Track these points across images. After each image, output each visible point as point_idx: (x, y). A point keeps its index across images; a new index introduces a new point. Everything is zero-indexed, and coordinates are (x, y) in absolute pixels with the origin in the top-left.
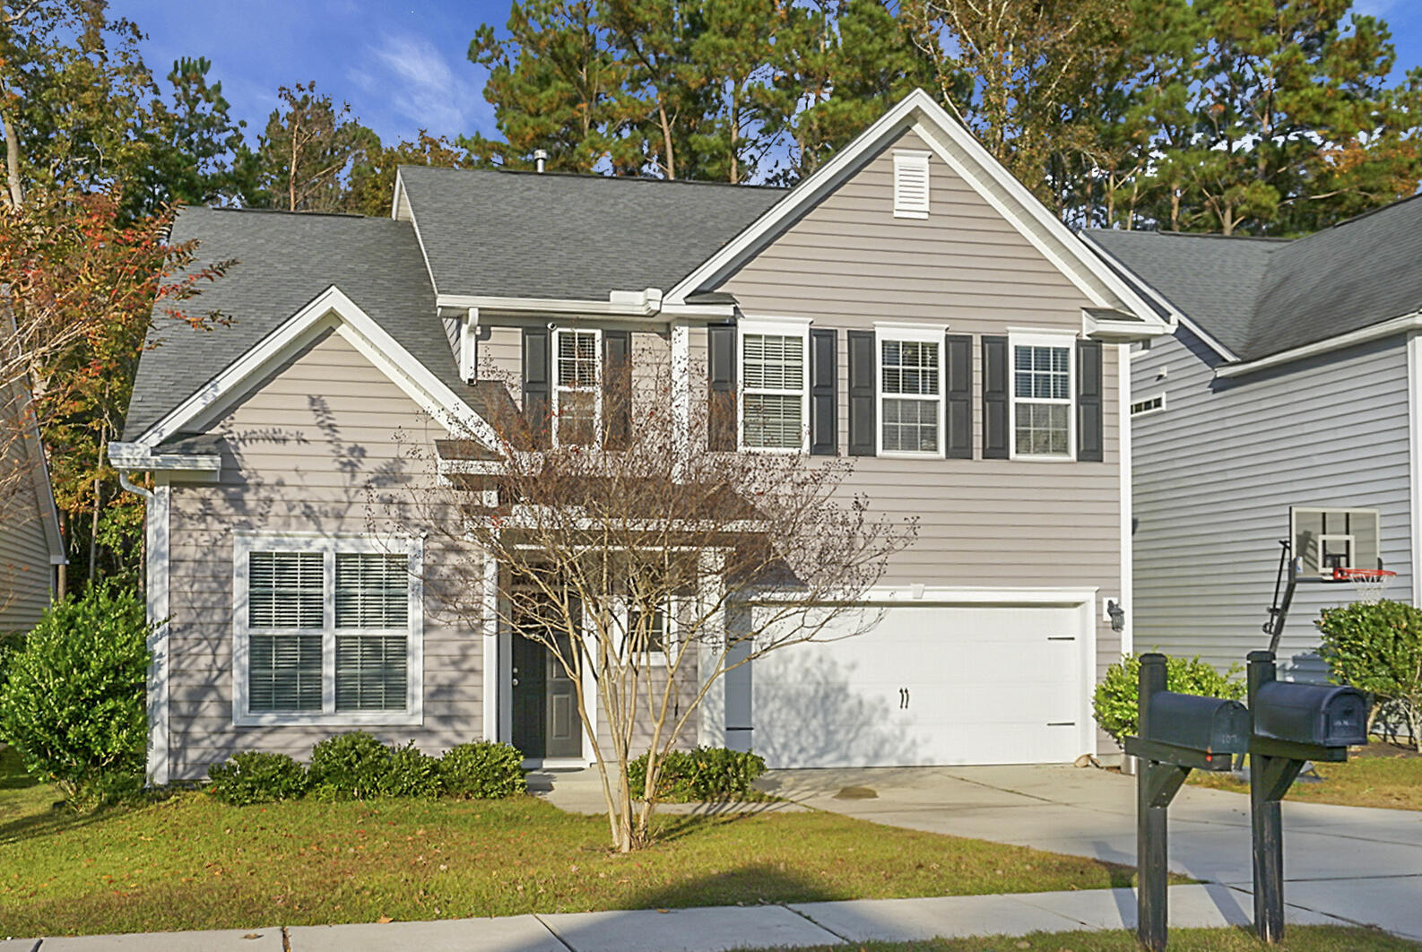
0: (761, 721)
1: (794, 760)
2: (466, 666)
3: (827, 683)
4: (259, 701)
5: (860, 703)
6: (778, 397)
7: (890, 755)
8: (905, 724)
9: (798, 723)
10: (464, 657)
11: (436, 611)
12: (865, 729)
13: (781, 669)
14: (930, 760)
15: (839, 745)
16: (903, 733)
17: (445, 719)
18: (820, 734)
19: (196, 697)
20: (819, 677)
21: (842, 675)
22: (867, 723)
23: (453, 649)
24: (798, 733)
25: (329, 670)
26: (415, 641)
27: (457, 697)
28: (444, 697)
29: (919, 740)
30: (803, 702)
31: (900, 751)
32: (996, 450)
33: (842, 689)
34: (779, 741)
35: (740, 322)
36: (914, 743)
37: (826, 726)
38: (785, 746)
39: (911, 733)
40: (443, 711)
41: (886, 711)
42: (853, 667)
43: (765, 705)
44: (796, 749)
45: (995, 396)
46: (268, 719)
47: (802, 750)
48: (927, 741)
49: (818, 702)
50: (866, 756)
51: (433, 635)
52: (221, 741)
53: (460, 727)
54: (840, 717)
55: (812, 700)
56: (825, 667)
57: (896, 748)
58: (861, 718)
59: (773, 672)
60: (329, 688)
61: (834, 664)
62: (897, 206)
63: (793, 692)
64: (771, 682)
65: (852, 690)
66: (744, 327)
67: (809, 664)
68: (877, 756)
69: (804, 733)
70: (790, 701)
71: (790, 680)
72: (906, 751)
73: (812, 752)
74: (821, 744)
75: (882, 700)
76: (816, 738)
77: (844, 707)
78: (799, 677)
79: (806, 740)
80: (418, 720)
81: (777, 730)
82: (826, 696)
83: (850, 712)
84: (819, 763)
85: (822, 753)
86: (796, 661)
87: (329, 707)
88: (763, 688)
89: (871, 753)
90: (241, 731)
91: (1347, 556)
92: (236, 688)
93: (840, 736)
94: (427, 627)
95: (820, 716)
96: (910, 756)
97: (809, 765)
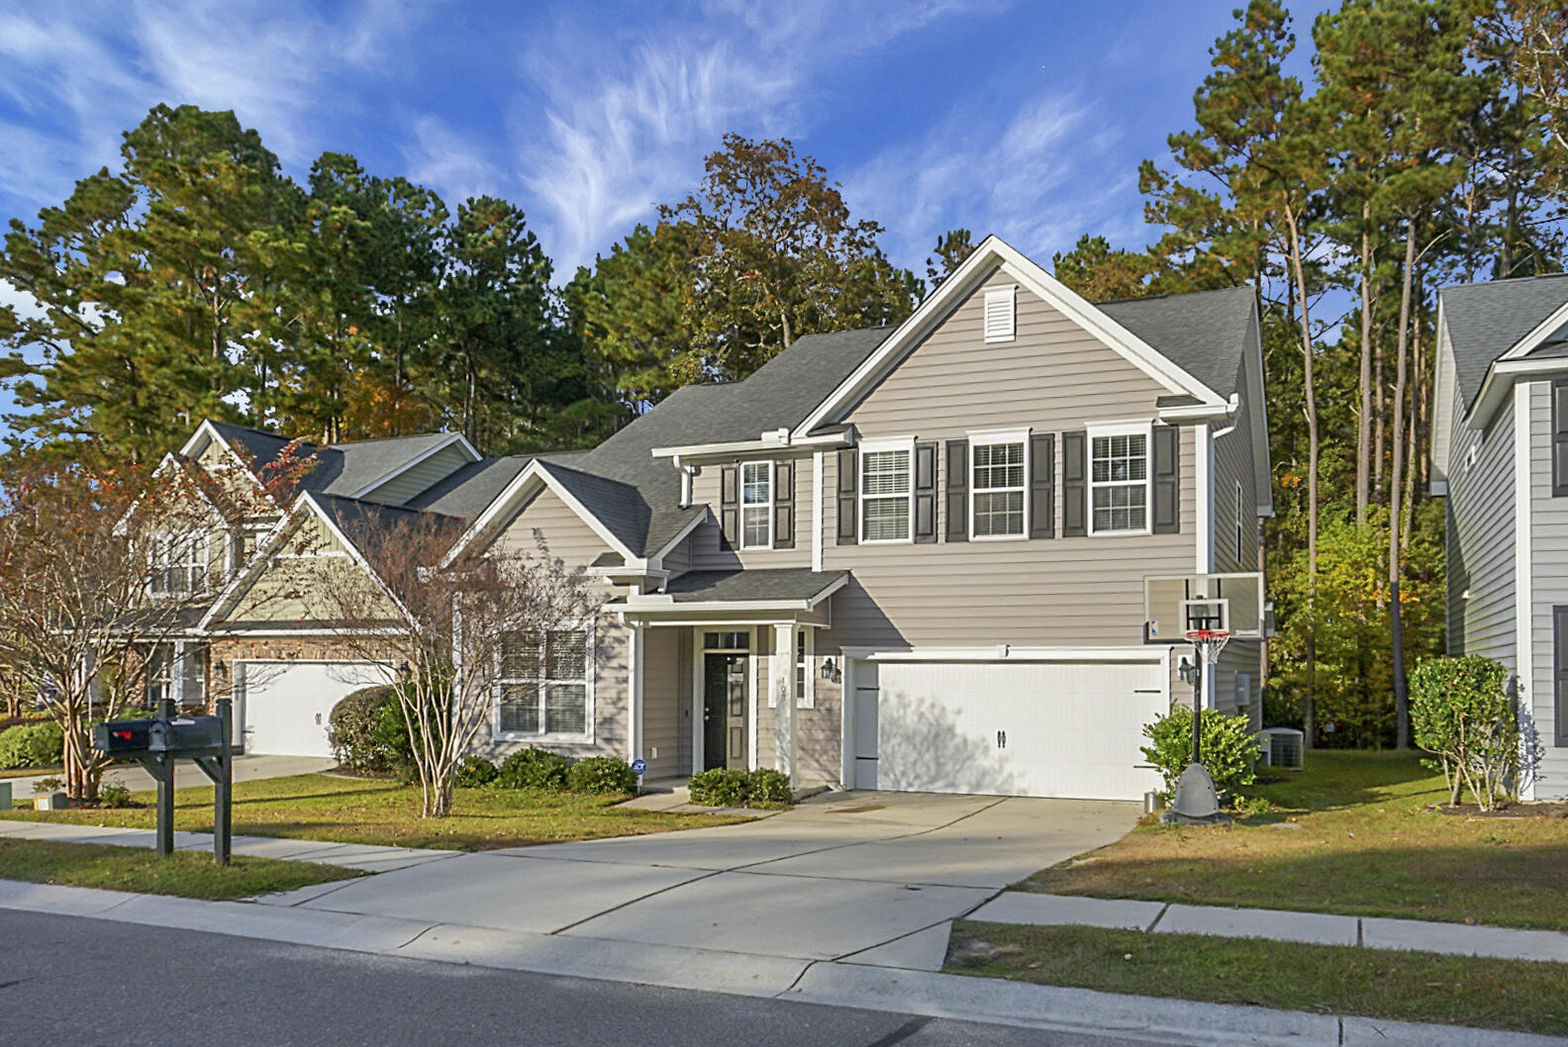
0: (885, 752)
1: (910, 785)
2: (620, 705)
3: (938, 725)
4: (506, 727)
5: (965, 741)
6: (891, 499)
7: (990, 785)
8: (1003, 760)
9: (914, 755)
10: (619, 699)
11: (602, 668)
12: (969, 763)
13: (901, 712)
14: (1025, 791)
15: (947, 775)
16: (1001, 767)
17: (608, 740)
18: (932, 765)
19: (474, 721)
20: (931, 719)
21: (950, 719)
22: (971, 757)
23: (613, 694)
24: (915, 763)
25: (542, 706)
26: (590, 687)
27: (615, 726)
28: (607, 726)
29: (1015, 773)
30: (918, 739)
31: (998, 783)
32: (1075, 529)
33: (951, 730)
34: (899, 769)
35: (860, 445)
36: (1011, 776)
37: (937, 759)
38: (904, 774)
39: (1008, 768)
40: (607, 735)
41: (987, 748)
42: (959, 712)
43: (888, 741)
44: (912, 776)
45: (1074, 482)
46: (510, 736)
47: (917, 777)
48: (1022, 775)
49: (931, 739)
50: (970, 784)
51: (600, 684)
52: (488, 749)
53: (617, 746)
54: (949, 752)
55: (926, 738)
56: (936, 711)
57: (995, 780)
58: (965, 754)
59: (895, 714)
60: (542, 718)
61: (943, 709)
62: (986, 334)
63: (911, 731)
64: (893, 722)
65: (958, 731)
66: (864, 447)
67: (923, 709)
68: (979, 785)
69: (919, 764)
70: (908, 738)
71: (908, 721)
72: (1005, 782)
73: (925, 779)
74: (933, 773)
75: (984, 740)
76: (929, 768)
77: (951, 744)
78: (916, 719)
79: (920, 769)
80: (591, 741)
81: (899, 760)
82: (937, 736)
83: (957, 748)
84: (931, 788)
85: (933, 780)
86: (913, 707)
87: (542, 730)
88: (887, 726)
89: (974, 782)
90: (498, 744)
91: (1219, 618)
92: (495, 717)
93: (948, 768)
94: (597, 678)
95: (932, 750)
96: (1007, 787)
97: (923, 790)
